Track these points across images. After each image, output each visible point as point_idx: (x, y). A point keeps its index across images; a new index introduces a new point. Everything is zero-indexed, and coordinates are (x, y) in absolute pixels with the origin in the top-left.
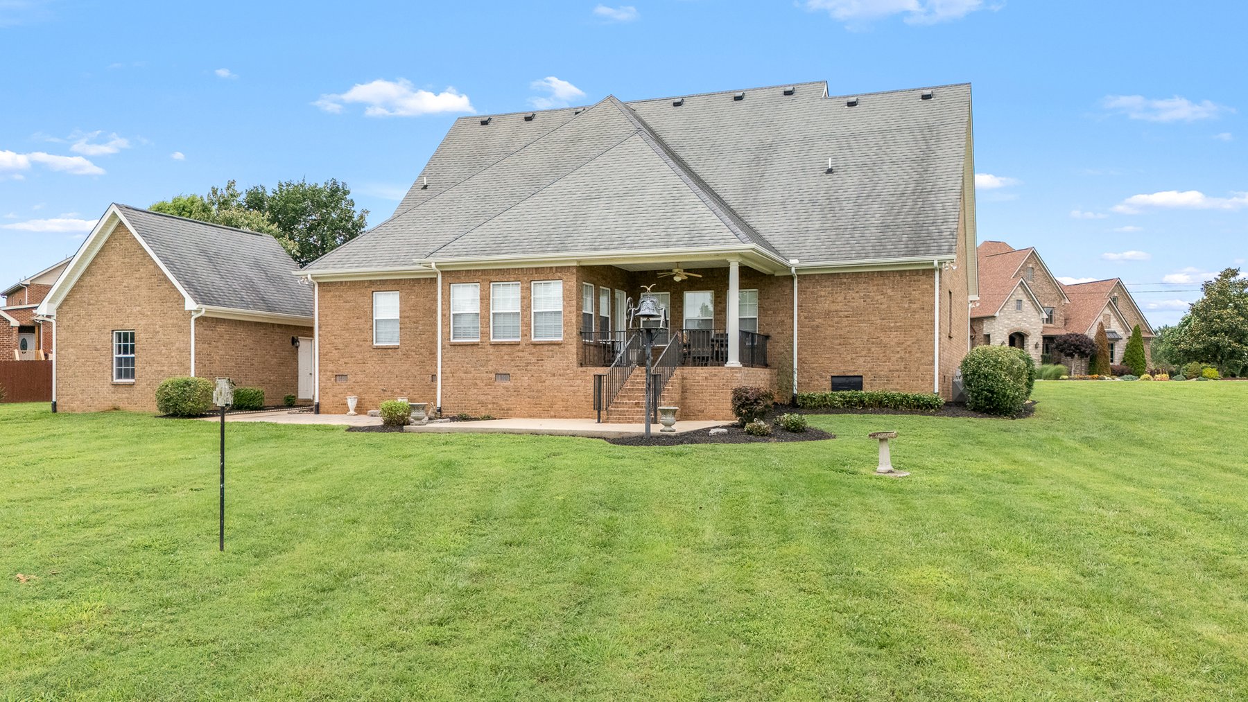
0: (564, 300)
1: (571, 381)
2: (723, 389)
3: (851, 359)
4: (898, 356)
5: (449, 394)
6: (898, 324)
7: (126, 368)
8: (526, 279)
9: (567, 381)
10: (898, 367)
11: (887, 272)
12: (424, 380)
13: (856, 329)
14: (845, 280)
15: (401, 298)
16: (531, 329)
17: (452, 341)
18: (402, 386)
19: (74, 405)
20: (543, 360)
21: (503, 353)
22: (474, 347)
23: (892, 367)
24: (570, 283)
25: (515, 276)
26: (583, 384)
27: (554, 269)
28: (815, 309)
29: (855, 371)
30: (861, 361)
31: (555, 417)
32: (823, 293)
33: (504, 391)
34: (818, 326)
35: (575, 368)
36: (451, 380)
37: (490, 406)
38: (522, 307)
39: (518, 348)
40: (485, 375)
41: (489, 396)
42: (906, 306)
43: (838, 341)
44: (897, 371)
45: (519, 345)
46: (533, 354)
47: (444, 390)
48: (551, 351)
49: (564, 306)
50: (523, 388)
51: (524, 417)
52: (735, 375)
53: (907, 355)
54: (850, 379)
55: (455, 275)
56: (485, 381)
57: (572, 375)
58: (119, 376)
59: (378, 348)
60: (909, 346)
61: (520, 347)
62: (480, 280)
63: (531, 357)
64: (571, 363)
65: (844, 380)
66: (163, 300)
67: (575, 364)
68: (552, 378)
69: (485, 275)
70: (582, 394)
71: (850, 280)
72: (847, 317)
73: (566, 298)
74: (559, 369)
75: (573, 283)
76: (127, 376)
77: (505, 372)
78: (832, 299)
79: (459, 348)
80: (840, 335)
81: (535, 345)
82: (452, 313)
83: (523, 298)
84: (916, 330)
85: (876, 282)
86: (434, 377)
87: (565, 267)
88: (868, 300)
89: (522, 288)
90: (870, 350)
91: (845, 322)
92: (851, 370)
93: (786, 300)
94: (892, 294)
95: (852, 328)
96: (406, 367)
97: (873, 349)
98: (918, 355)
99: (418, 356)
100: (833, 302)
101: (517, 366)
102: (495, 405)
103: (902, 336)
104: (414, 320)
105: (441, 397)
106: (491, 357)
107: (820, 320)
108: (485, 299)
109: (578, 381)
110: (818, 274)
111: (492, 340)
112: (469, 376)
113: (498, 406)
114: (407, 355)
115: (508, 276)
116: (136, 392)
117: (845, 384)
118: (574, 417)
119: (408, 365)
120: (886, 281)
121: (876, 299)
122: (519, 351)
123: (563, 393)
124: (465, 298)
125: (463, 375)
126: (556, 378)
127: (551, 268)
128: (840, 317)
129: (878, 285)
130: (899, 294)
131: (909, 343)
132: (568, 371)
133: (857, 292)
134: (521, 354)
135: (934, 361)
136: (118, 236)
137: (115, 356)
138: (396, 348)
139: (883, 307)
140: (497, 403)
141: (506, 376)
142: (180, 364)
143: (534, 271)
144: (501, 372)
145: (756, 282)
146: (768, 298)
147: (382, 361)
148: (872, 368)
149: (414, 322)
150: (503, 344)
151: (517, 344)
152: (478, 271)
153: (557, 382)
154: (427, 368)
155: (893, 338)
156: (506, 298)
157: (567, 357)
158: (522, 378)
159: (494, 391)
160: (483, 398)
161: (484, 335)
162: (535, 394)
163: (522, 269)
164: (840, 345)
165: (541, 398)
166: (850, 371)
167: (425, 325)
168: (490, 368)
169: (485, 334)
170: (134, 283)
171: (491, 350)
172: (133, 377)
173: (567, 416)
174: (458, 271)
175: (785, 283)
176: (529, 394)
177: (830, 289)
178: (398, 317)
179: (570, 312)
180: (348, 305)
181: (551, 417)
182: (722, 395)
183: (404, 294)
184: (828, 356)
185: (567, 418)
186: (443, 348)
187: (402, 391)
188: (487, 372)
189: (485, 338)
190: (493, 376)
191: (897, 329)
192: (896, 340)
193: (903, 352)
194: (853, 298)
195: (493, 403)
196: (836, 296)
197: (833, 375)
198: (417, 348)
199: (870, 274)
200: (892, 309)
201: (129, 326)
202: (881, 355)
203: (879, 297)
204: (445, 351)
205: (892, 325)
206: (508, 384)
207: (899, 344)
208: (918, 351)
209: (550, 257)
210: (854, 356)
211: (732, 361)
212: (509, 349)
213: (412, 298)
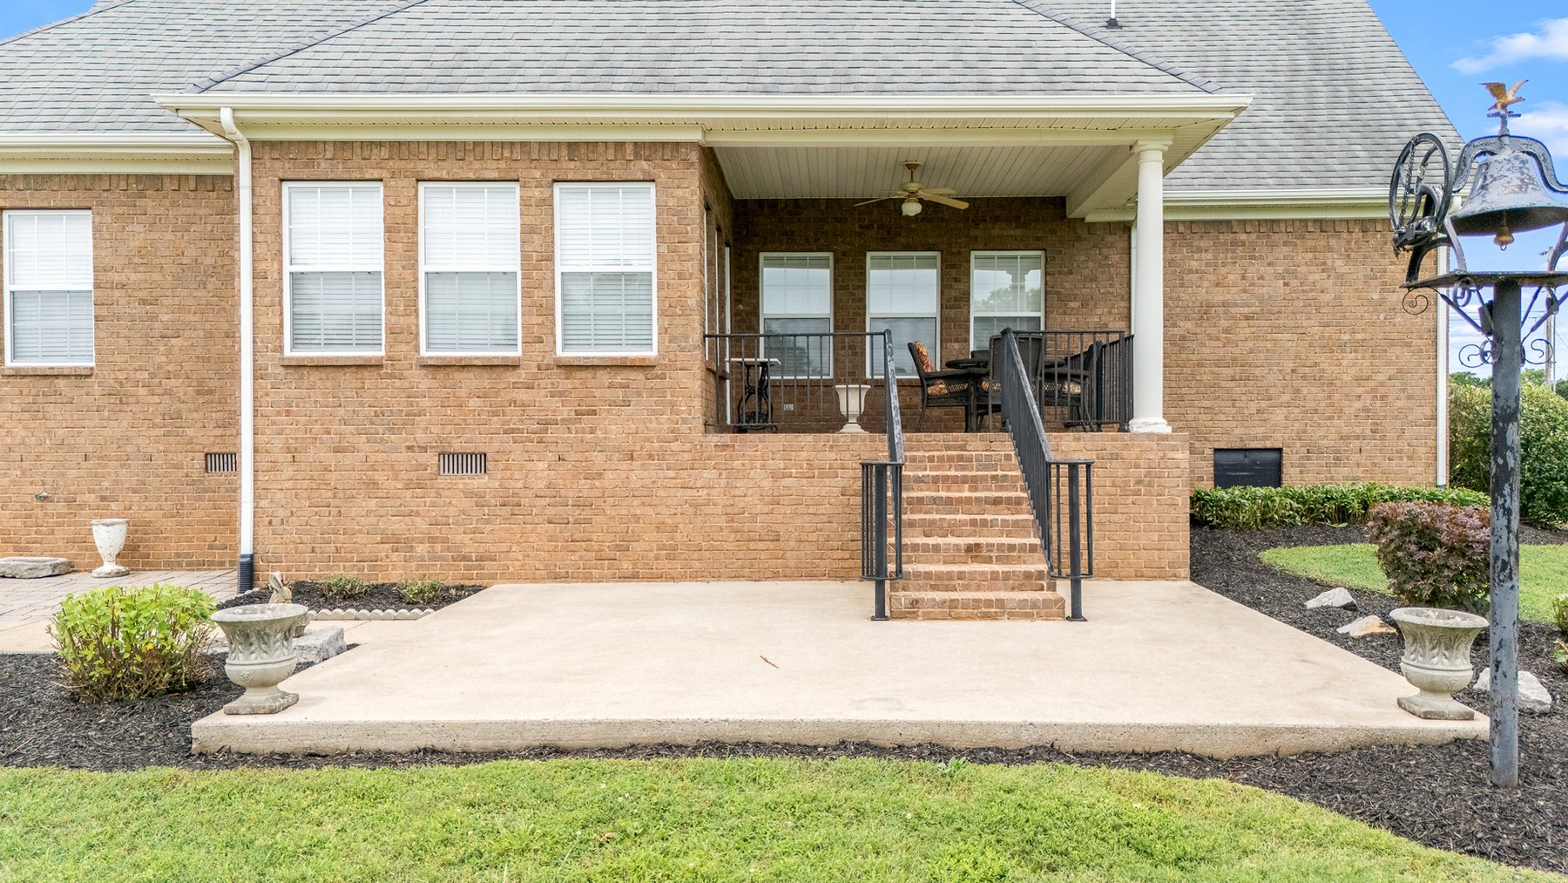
0: (661, 239)
1: (684, 473)
2: (1138, 493)
3: (1259, 411)
4: (1358, 405)
5: (282, 513)
6: (1359, 336)
8: (538, 174)
9: (671, 473)
10: (1358, 430)
11: (1334, 221)
12: (178, 467)
13: (1269, 345)
14: (1243, 237)
15: (96, 229)
16: (553, 323)
17: (288, 352)
18: (106, 484)
20: (594, 413)
21: (462, 393)
22: (366, 373)
23: (1345, 431)
24: (679, 193)
25: (502, 165)
26: (723, 482)
27: (629, 150)
28: (1179, 299)
29: (1266, 438)
30: (1278, 416)
31: (634, 577)
32: (1194, 265)
33: (467, 503)
34: (1183, 338)
35: (698, 436)
36: (289, 471)
37: (421, 549)
38: (525, 257)
39: (512, 377)
40: (404, 456)
41: (418, 520)
42: (1376, 296)
43: (1230, 371)
44: (1357, 437)
45: (515, 367)
46: (561, 394)
47: (263, 503)
48: (622, 386)
49: (659, 255)
50: (530, 492)
51: (534, 580)
52: (1171, 454)
53: (1378, 403)
54: (1254, 456)
55: (301, 156)
56: (403, 475)
57: (686, 456)
59: (19, 375)
60: (1382, 384)
61: (521, 375)
62: (385, 174)
63: (556, 403)
64: (684, 421)
65: (1240, 457)
67: (699, 424)
68: (625, 465)
69: (400, 160)
70: (719, 510)
71: (1254, 236)
72: (1247, 318)
73: (667, 234)
74: (649, 440)
75: (690, 189)
77: (470, 448)
78: (1212, 277)
79: (315, 376)
80: (1234, 359)
81: (569, 368)
82: (287, 269)
83: (527, 231)
84: (1398, 351)
85: (1311, 243)
86: (223, 460)
87: (664, 144)
88: (1294, 283)
89: (525, 203)
90: (1298, 391)
91: (1244, 329)
92: (1255, 435)
93: (1111, 278)
94: (1345, 269)
95: (1261, 344)
96: (116, 429)
97: (1305, 391)
98: (1400, 404)
99: (157, 399)
100: (1217, 285)
101: (513, 431)
102: (438, 547)
103: (1366, 363)
104: (142, 294)
105: (255, 525)
106: (425, 403)
107: (1189, 325)
108: (402, 232)
109: (706, 474)
110: (1183, 222)
111: (424, 353)
112: (348, 459)
113: (448, 549)
114: (119, 397)
115: (477, 165)
117: (1243, 467)
118: (694, 577)
119: (125, 424)
120: (1333, 242)
121: (1311, 278)
122: (515, 386)
123: (662, 509)
124: (330, 228)
125: (331, 459)
126: (637, 464)
127: (620, 145)
128: (1233, 318)
129: (1314, 250)
130: (1363, 271)
131: (1381, 377)
132: (675, 446)
133: (1269, 265)
134: (523, 395)
135: (1435, 418)
138: (81, 376)
139: (1327, 297)
140: (445, 541)
141: (478, 461)
143: (564, 152)
144: (457, 446)
145: (1040, 234)
146: (1071, 272)
147: (34, 411)
148: (1305, 431)
149: (143, 302)
150: (465, 365)
151: (512, 366)
152: (380, 144)
153: (639, 475)
154: (190, 432)
155: (1349, 365)
156: (469, 230)
157: (672, 404)
158: (529, 465)
159: (433, 505)
160: (397, 525)
161: (401, 337)
162: (572, 513)
163: (524, 144)
164: (1233, 380)
165: (589, 521)
166: (1255, 439)
167: (180, 308)
168: (421, 437)
169: (403, 334)
171: (425, 382)
173: (675, 575)
174: (307, 143)
175: (1110, 238)
176: (551, 511)
177: (1210, 256)
178: (87, 284)
179: (681, 276)
181: (625, 578)
182: (1135, 509)
183: (108, 219)
184: (1207, 403)
185: (673, 579)
186: (257, 376)
187: (103, 498)
188: (410, 448)
189: (403, 347)
190: (431, 459)
191: (1358, 346)
192: (1353, 371)
193: (1369, 397)
194: (1261, 278)
195: (433, 540)
196: (1224, 270)
197: (1218, 446)
198: (153, 376)
199: (1297, 224)
200: (1346, 302)
202: (1323, 404)
203: (1317, 277)
204: (267, 384)
205: (1346, 337)
206: (479, 482)
207: (1359, 379)
208: (1402, 395)
210: (1264, 404)
211: (1150, 417)
212: (484, 381)
213: (137, 234)
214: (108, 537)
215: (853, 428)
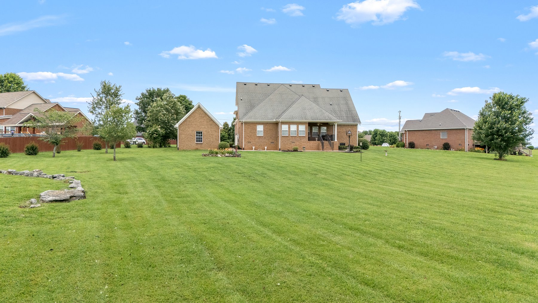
3: (343, 140)
5: (282, 146)
7: (199, 140)
8: (298, 124)
11: (349, 125)
12: (269, 143)
14: (342, 126)
15: (263, 126)
16: (299, 134)
17: (282, 135)
19: (184, 148)
20: (301, 139)
22: (287, 137)
25: (296, 124)
29: (344, 142)
30: (345, 140)
32: (340, 128)
34: (339, 135)
36: (282, 143)
38: (297, 130)
40: (289, 142)
42: (352, 131)
43: (342, 137)
48: (303, 138)
50: (297, 145)
52: (337, 143)
54: (343, 144)
55: (283, 123)
58: (197, 141)
59: (258, 136)
63: (299, 139)
66: (211, 125)
67: (307, 140)
69: (289, 123)
70: (309, 145)
73: (306, 128)
74: (304, 141)
75: (307, 125)
76: (199, 141)
79: (284, 137)
80: (342, 135)
81: (300, 137)
82: (282, 130)
83: (297, 128)
84: (354, 135)
87: (306, 122)
88: (346, 130)
89: (297, 126)
90: (346, 138)
96: (265, 140)
98: (354, 139)
99: (267, 138)
100: (341, 130)
101: (296, 141)
104: (267, 131)
105: (280, 146)
106: (291, 139)
108: (289, 128)
109: (308, 143)
112: (286, 142)
114: (265, 138)
115: (294, 124)
116: (203, 145)
123: (305, 146)
124: (285, 127)
127: (303, 122)
128: (342, 132)
129: (348, 127)
130: (351, 129)
132: (306, 142)
133: (344, 128)
134: (297, 138)
135: (357, 141)
136: (198, 110)
137: (196, 137)
138: (262, 137)
142: (216, 139)
143: (300, 123)
144: (293, 142)
147: (260, 139)
148: (347, 142)
150: (293, 136)
151: (296, 136)
153: (304, 144)
154: (270, 141)
156: (293, 128)
158: (297, 143)
159: (291, 145)
160: (289, 147)
163: (298, 122)
165: (301, 146)
167: (269, 132)
169: (289, 134)
170: (202, 120)
171: (291, 137)
172: (201, 141)
176: (299, 146)
178: (263, 130)
179: (307, 131)
180: (251, 127)
184: (339, 139)
186: (280, 137)
187: (264, 145)
190: (291, 142)
193: (352, 139)
195: (291, 148)
197: (340, 143)
199: (346, 125)
201: (200, 130)
206: (294, 144)
209: (304, 120)
211: (336, 140)
212: (294, 137)
213: (266, 127)
214: (266, 148)
215: (317, 141)
